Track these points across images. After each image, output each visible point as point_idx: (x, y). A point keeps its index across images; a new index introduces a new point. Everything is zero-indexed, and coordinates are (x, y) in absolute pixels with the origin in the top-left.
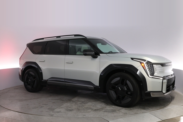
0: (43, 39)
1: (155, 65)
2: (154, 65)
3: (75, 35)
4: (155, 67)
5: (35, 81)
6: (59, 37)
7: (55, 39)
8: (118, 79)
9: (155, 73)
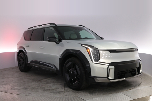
0: (32, 27)
1: (102, 51)
2: (100, 51)
3: (50, 24)
4: (102, 53)
5: (23, 62)
6: (41, 25)
7: (39, 27)
8: (70, 63)
9: (101, 59)
